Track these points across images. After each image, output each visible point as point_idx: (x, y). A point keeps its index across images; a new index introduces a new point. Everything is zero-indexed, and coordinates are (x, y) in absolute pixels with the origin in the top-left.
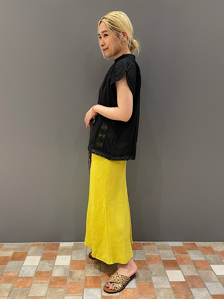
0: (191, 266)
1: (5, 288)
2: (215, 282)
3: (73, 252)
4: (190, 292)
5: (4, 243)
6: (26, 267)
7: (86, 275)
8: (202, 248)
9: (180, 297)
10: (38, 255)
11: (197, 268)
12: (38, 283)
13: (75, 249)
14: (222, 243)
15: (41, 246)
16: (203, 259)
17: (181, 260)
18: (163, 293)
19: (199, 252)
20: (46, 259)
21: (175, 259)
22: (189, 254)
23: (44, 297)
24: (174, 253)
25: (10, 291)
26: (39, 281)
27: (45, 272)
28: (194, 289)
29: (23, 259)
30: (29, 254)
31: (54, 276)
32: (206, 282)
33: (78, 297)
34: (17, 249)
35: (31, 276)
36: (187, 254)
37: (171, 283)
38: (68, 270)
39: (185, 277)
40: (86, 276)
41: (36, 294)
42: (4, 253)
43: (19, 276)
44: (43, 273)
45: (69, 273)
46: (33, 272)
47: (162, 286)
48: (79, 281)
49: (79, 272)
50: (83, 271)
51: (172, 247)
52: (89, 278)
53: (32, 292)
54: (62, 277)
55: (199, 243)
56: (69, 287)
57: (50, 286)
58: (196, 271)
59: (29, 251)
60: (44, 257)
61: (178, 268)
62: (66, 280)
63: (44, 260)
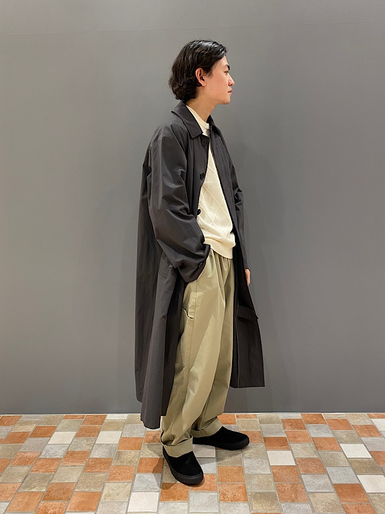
0: (310, 446)
1: (19, 472)
2: (343, 466)
3: (126, 426)
4: (299, 480)
5: (23, 415)
6: (52, 445)
8: (332, 421)
9: (282, 486)
10: (72, 430)
11: (318, 448)
12: (68, 466)
13: (129, 423)
14: (366, 414)
15: (78, 419)
16: (330, 436)
17: (295, 437)
18: (256, 480)
19: (327, 426)
20: (83, 435)
21: (285, 436)
22: (309, 429)
23: (75, 483)
24: (285, 428)
25: (25, 476)
26: (70, 464)
27: (79, 452)
28: (307, 475)
29: (49, 435)
30: (58, 429)
31: (93, 458)
32: (329, 467)
33: (125, 484)
34: (41, 422)
35: (59, 457)
36: (305, 429)
37: (272, 468)
38: (116, 450)
39: (295, 460)
40: (141, 458)
41: (63, 479)
42: (21, 427)
43: (41, 457)
44: (76, 454)
45: (116, 454)
46: (62, 452)
47: (257, 472)
48: (130, 464)
49: (131, 452)
50: (137, 452)
51: (283, 420)
52: (145, 460)
53: (58, 477)
54: (104, 459)
55: (328, 415)
56: (114, 471)
57: (85, 470)
58: (315, 452)
59: (58, 424)
60: (80, 433)
61: (287, 448)
62: (111, 462)
63: (80, 436)
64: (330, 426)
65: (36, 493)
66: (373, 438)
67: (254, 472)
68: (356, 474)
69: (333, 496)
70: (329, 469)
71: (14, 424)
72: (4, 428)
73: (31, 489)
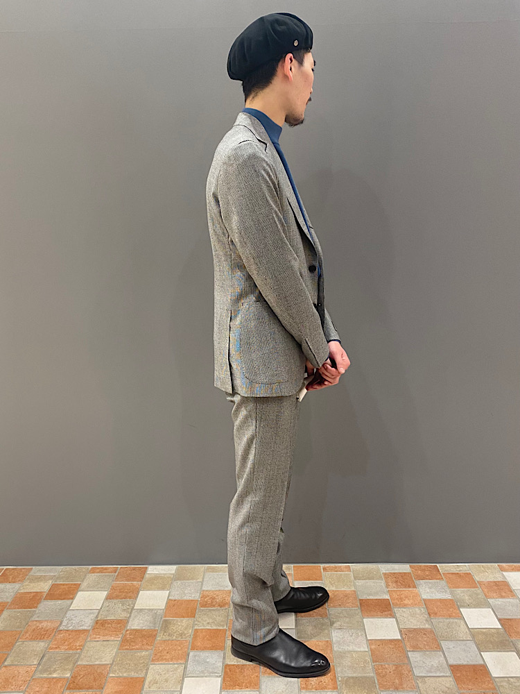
0: (420, 611)
1: (33, 651)
2: (464, 640)
3: (175, 583)
4: (405, 659)
5: (34, 567)
6: (75, 611)
8: (451, 576)
9: (384, 669)
10: (102, 589)
11: (431, 614)
12: (98, 641)
13: (178, 579)
14: (496, 564)
15: (109, 572)
16: (448, 596)
17: (401, 599)
18: (349, 659)
19: (443, 583)
20: (117, 597)
21: (387, 597)
22: (420, 587)
23: (110, 665)
24: (387, 586)
25: (42, 655)
26: (102, 638)
27: (112, 621)
28: (415, 653)
30: (82, 587)
31: (131, 630)
32: (445, 640)
33: (176, 666)
34: (59, 578)
35: (85, 628)
37: (370, 642)
38: (161, 618)
39: (400, 631)
40: (196, 629)
41: (93, 660)
42: (32, 585)
43: (61, 628)
44: (109, 623)
45: (163, 624)
46: (90, 621)
47: (350, 648)
48: (182, 638)
49: (182, 621)
50: (191, 621)
51: (385, 574)
52: (202, 632)
53: (85, 657)
54: (147, 631)
55: (446, 567)
56: (161, 649)
57: (121, 646)
58: (427, 620)
59: (82, 581)
60: (113, 593)
61: (391, 615)
62: (155, 636)
63: (113, 598)
64: (447, 582)
65: (58, 680)
66: (504, 600)
67: (346, 648)
68: (480, 651)
69: (449, 682)
70: (444, 644)
71: (22, 581)
72: (8, 586)
73: (50, 674)
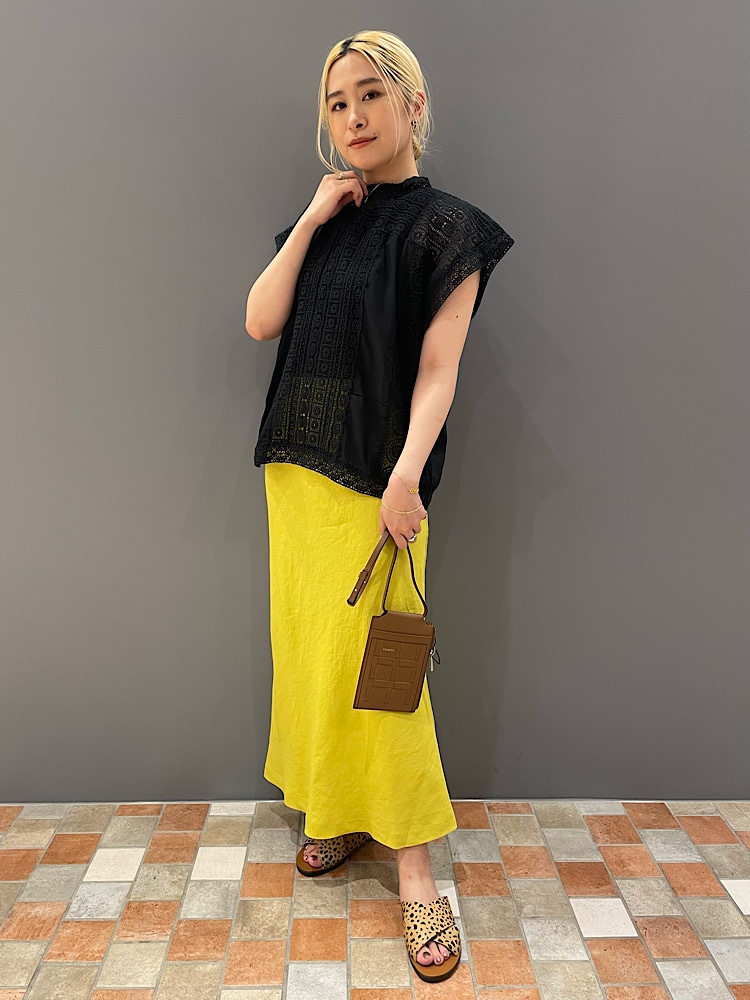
0: (657, 884)
1: (19, 960)
2: (740, 938)
3: (255, 833)
4: (654, 975)
5: (25, 805)
6: (92, 884)
7: (295, 916)
8: (691, 822)
9: (623, 994)
10: (136, 844)
11: (676, 890)
12: (131, 942)
13: (261, 826)
15: (148, 814)
16: (695, 858)
17: (622, 862)
18: (561, 977)
19: (682, 835)
20: (162, 859)
21: (599, 859)
22: (648, 840)
23: (152, 990)
24: (595, 839)
25: (34, 970)
26: (137, 937)
27: (155, 904)
28: (668, 963)
29: (85, 857)
30: (104, 840)
31: (187, 919)
32: (710, 938)
33: (267, 991)
34: (66, 824)
35: (109, 917)
36: (639, 841)
37: (590, 943)
38: (237, 898)
39: (635, 923)
40: (296, 920)
41: (122, 979)
42: (22, 836)
43: (68, 917)
44: (149, 909)
45: (239, 909)
46: (117, 904)
47: (560, 955)
48: (274, 936)
49: (271, 903)
50: (286, 902)
51: (587, 818)
52: (306, 925)
53: (109, 974)
54: (213, 922)
55: (680, 805)
56: (238, 957)
57: (171, 952)
58: (672, 902)
59: (105, 830)
60: (155, 851)
61: (613, 892)
62: (228, 932)
63: (156, 861)
64: (688, 833)
67: (552, 955)
70: (709, 944)
71: (6, 828)
